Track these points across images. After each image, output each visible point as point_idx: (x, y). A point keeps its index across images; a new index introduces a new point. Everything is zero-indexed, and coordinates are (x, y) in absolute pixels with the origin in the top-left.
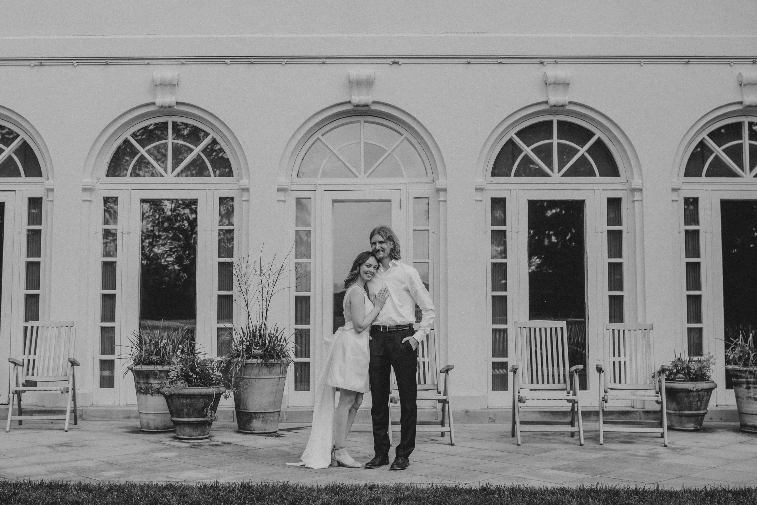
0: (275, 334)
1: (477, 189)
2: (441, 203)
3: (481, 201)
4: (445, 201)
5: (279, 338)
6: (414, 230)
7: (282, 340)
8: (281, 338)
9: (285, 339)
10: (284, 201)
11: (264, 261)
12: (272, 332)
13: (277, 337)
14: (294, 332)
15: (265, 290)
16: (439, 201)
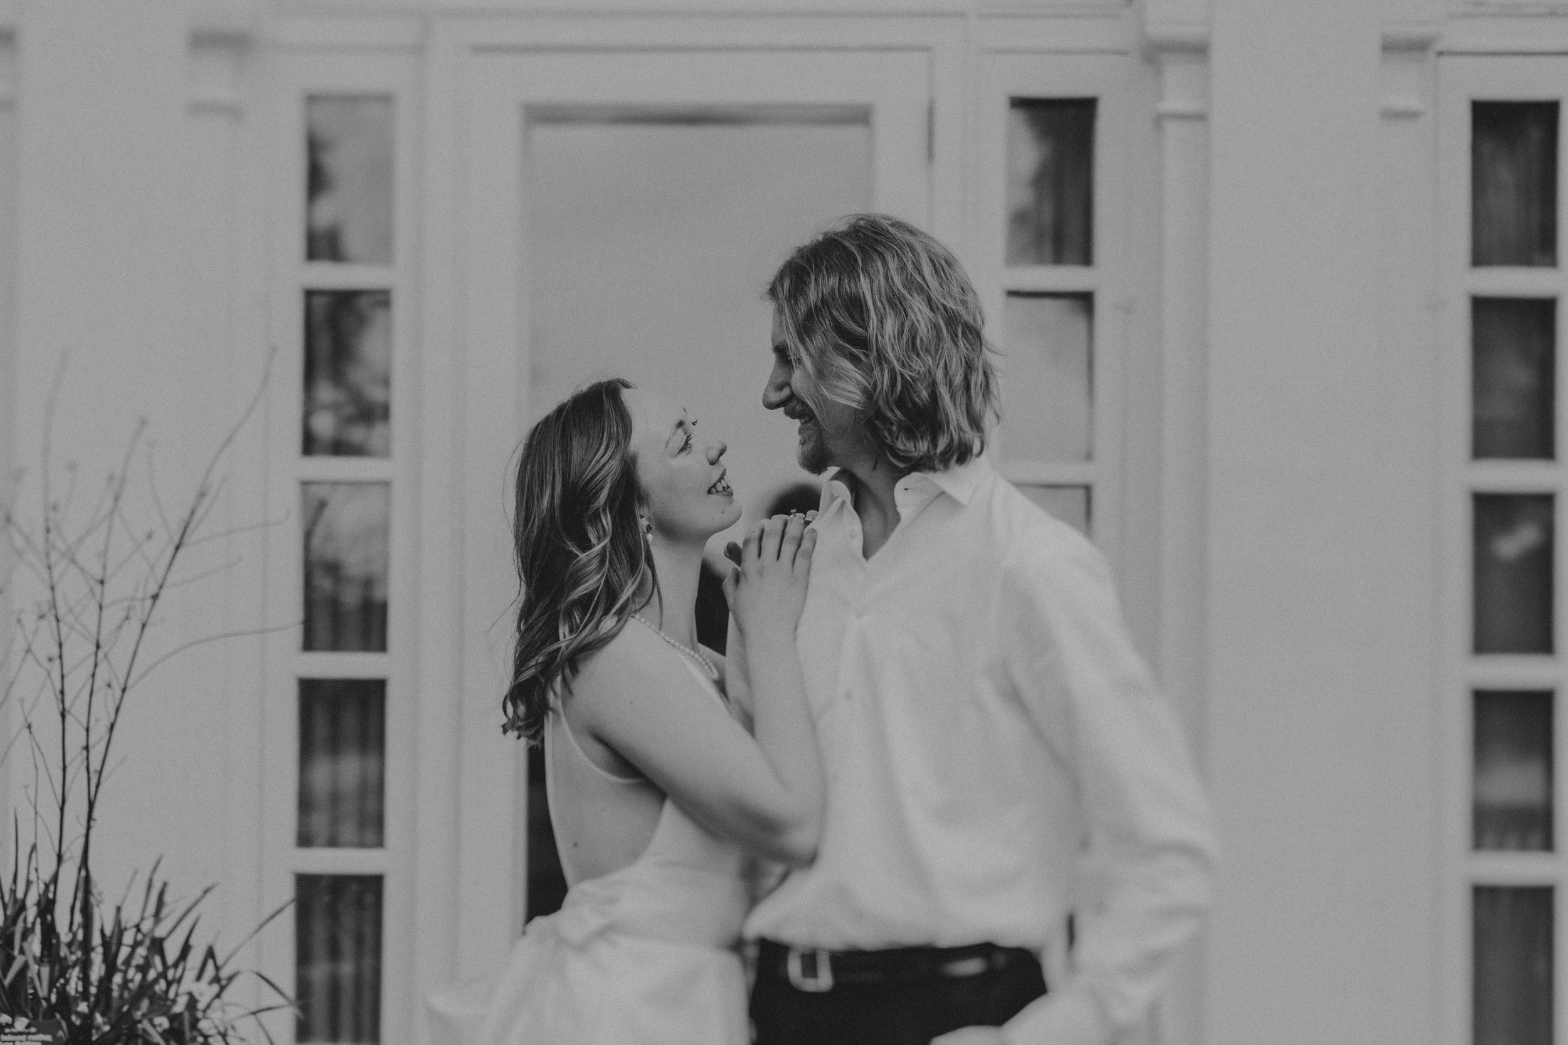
0: (146, 926)
1: (1391, 47)
2: (1172, 128)
3: (1411, 115)
4: (1199, 118)
5: (172, 951)
6: (1013, 294)
7: (195, 958)
8: (186, 949)
9: (210, 954)
10: (233, 112)
11: (72, 466)
12: (130, 917)
13: (157, 946)
14: (287, 892)
15: (78, 650)
16: (1159, 120)
